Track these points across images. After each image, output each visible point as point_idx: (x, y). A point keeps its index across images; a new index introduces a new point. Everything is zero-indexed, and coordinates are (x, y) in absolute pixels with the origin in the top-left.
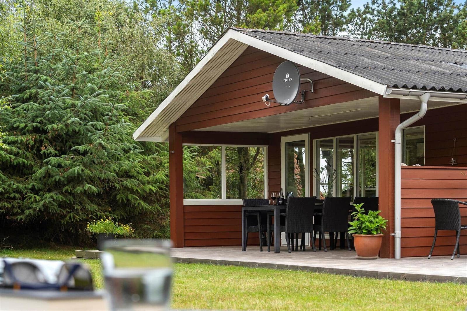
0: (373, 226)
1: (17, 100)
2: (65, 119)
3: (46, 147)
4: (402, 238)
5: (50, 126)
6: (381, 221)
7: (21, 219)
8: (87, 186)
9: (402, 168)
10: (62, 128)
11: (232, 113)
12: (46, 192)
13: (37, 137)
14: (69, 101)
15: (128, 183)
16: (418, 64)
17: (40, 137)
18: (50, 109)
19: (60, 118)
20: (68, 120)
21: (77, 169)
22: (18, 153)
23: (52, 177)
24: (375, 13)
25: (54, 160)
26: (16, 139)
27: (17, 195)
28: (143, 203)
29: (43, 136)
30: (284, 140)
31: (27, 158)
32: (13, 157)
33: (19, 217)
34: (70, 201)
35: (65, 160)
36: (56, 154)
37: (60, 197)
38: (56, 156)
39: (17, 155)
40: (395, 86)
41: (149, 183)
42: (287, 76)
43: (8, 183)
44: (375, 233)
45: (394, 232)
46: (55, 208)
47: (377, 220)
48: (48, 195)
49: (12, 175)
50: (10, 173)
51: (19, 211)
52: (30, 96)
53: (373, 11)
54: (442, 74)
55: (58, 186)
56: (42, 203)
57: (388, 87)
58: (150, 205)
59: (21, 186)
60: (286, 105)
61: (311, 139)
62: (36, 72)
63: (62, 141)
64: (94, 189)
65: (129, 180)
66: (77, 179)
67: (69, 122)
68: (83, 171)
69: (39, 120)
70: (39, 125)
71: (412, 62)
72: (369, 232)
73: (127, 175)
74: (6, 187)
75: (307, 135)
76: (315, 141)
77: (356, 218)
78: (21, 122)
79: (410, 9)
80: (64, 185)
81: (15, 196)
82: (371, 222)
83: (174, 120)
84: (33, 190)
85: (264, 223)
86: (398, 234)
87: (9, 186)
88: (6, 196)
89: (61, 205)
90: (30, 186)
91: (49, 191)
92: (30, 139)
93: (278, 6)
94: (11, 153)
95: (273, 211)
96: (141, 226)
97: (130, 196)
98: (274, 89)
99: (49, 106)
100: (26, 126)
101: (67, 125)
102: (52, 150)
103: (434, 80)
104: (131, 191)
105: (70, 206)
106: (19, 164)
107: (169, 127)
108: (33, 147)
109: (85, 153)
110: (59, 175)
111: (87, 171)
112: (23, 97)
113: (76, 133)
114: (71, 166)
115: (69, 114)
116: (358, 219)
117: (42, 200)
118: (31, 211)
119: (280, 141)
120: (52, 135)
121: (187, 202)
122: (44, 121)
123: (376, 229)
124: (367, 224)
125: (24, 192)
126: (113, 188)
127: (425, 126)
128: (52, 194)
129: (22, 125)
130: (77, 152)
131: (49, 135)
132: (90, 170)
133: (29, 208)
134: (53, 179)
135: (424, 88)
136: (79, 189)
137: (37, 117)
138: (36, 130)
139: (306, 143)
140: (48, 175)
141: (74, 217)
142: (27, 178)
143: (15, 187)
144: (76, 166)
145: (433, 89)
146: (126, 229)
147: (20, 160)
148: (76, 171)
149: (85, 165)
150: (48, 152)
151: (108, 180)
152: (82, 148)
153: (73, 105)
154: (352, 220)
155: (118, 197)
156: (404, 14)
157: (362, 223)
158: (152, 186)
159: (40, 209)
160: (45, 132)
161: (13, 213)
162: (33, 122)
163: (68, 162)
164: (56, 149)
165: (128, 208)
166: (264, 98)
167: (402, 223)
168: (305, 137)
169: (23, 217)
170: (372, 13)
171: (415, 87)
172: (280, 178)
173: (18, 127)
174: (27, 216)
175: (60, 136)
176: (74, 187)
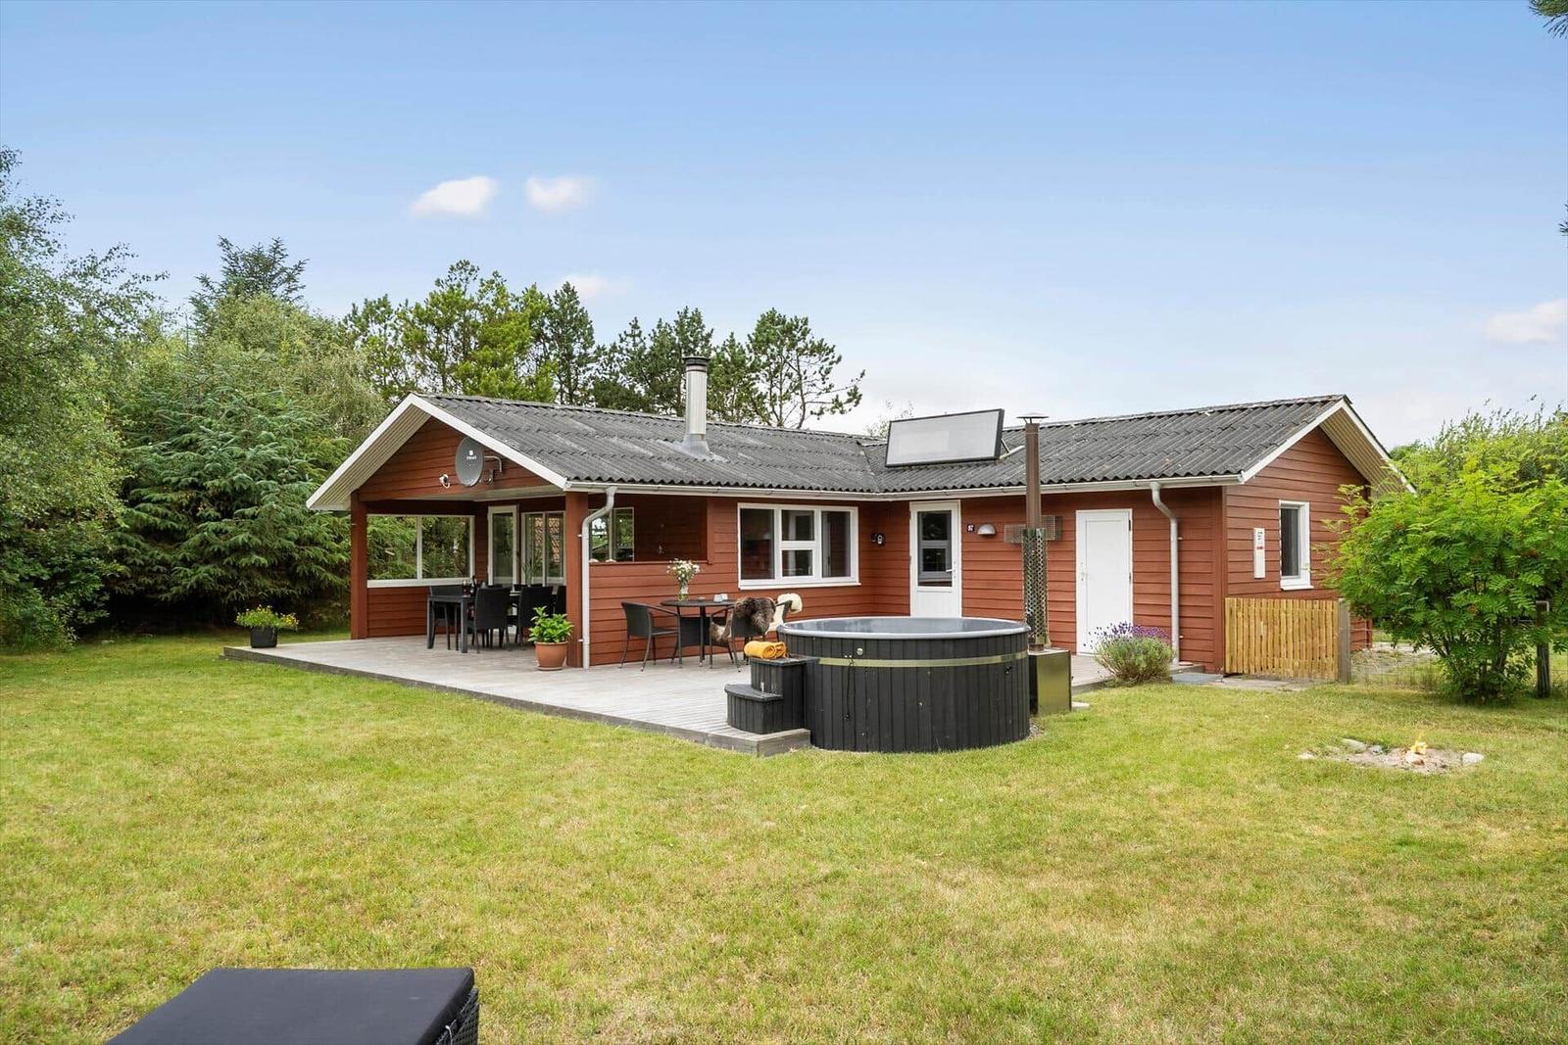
0: (556, 633)
1: (173, 446)
2: (230, 474)
3: (205, 508)
4: (591, 644)
5: (209, 483)
6: (567, 625)
7: (167, 598)
8: (256, 557)
9: (591, 565)
10: (225, 485)
11: (420, 486)
12: (201, 564)
13: (194, 495)
14: (238, 450)
15: (312, 552)
16: (621, 442)
17: (198, 494)
18: (211, 461)
19: (225, 472)
20: (234, 475)
21: (241, 538)
22: (166, 515)
23: (210, 545)
24: (625, 352)
25: (212, 525)
26: (164, 498)
27: (162, 568)
28: (330, 576)
29: (202, 493)
30: (492, 510)
31: (178, 521)
32: (158, 520)
33: (164, 596)
34: (232, 575)
35: (226, 524)
36: (217, 517)
37: (219, 571)
38: (217, 519)
39: (165, 517)
40: (577, 478)
41: (339, 551)
42: (471, 453)
43: (150, 553)
44: (557, 641)
45: (582, 638)
46: (211, 585)
47: (561, 625)
48: (203, 569)
49: (158, 541)
50: (155, 539)
51: (164, 588)
52: (191, 440)
53: (622, 349)
54: (641, 458)
55: (218, 556)
56: (194, 578)
57: (568, 480)
58: (341, 577)
59: (167, 557)
60: (469, 487)
61: (520, 511)
62: (200, 411)
63: (228, 499)
64: (263, 560)
65: (312, 548)
66: (243, 549)
67: (235, 478)
68: (249, 539)
69: (197, 473)
70: (196, 480)
71: (614, 440)
72: (551, 640)
73: (312, 541)
74: (147, 558)
75: (515, 507)
76: (523, 514)
77: (537, 623)
78: (174, 475)
79: (661, 350)
80: (226, 556)
81: (158, 570)
82: (553, 628)
83: (357, 486)
84: (185, 562)
85: (451, 617)
86: (586, 640)
87: (152, 556)
88: (147, 569)
89: (221, 580)
90: (180, 557)
91: (207, 562)
92: (183, 497)
93: (508, 343)
94: (156, 514)
95: (460, 604)
96: (330, 604)
97: (314, 568)
98: (456, 463)
99: (210, 458)
100: (179, 481)
101: (233, 482)
102: (212, 512)
103: (627, 468)
104: (316, 560)
105: (234, 582)
106: (167, 530)
107: (352, 493)
108: (187, 507)
109: (254, 517)
110: (219, 544)
111: (256, 540)
112: (181, 442)
113: (242, 492)
114: (235, 533)
115: (236, 469)
116: (539, 625)
117: (195, 574)
118: (180, 588)
119: (487, 512)
120: (213, 493)
121: (372, 584)
122: (204, 475)
123: (560, 636)
124: (550, 630)
125: (173, 564)
126: (291, 558)
127: (633, 508)
128: (208, 567)
129: (174, 479)
130: (244, 516)
131: (210, 492)
132: (260, 538)
133: (177, 585)
134: (211, 549)
135: (611, 480)
136: (244, 561)
137: (195, 469)
138: (193, 486)
139: (515, 515)
140: (205, 543)
141: (237, 594)
142: (178, 546)
143: (159, 558)
144: (241, 532)
145: (621, 480)
146: (289, 620)
147: (169, 523)
148: (240, 540)
149: (254, 533)
150: (207, 514)
151: (283, 550)
152: (249, 511)
153: (243, 456)
154: (534, 626)
155: (299, 568)
156: (654, 355)
157: (544, 629)
158: (343, 554)
159: (191, 587)
160: (203, 488)
161: (156, 590)
162: (190, 475)
163: (230, 528)
164: (218, 511)
165: (312, 582)
166: (442, 479)
167: (590, 627)
168: (513, 509)
169: (168, 595)
170: (621, 352)
171: (600, 479)
172: (487, 554)
173: (168, 482)
174: (175, 595)
175: (224, 493)
176: (238, 559)
